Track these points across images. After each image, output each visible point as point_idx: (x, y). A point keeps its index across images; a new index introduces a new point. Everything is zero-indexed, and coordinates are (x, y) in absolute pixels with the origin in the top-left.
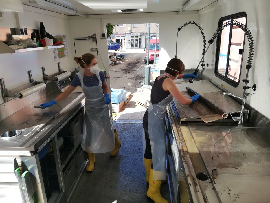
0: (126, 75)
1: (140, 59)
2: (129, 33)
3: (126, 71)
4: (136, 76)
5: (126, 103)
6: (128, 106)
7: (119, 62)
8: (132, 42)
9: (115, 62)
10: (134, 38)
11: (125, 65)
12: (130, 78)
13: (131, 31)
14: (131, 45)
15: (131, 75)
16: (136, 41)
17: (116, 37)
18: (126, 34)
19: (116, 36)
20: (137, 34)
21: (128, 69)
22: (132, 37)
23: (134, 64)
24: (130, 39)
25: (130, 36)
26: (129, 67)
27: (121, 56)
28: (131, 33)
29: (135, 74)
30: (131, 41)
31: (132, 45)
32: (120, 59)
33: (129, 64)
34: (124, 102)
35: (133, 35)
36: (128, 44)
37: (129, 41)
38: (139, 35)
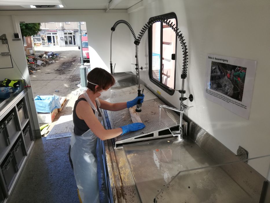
0: (59, 76)
1: (75, 57)
2: (60, 29)
3: (60, 71)
4: (72, 77)
5: (60, 111)
6: (63, 114)
7: (52, 62)
8: (66, 39)
9: (47, 62)
10: (68, 35)
11: (59, 65)
12: (65, 79)
13: (63, 27)
14: (64, 43)
15: (66, 76)
16: (70, 39)
17: (46, 34)
18: (58, 31)
19: (46, 32)
20: (70, 31)
21: (63, 69)
22: (65, 34)
23: (69, 64)
24: (63, 36)
25: (63, 33)
26: (63, 67)
27: (54, 55)
28: (63, 30)
29: (71, 74)
30: (64, 38)
31: (66, 43)
32: (53, 58)
33: (64, 64)
34: (59, 110)
35: (66, 32)
36: (62, 41)
37: (62, 39)
38: (72, 32)
